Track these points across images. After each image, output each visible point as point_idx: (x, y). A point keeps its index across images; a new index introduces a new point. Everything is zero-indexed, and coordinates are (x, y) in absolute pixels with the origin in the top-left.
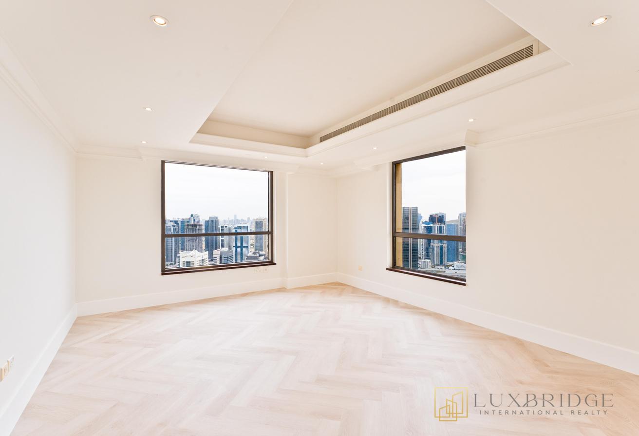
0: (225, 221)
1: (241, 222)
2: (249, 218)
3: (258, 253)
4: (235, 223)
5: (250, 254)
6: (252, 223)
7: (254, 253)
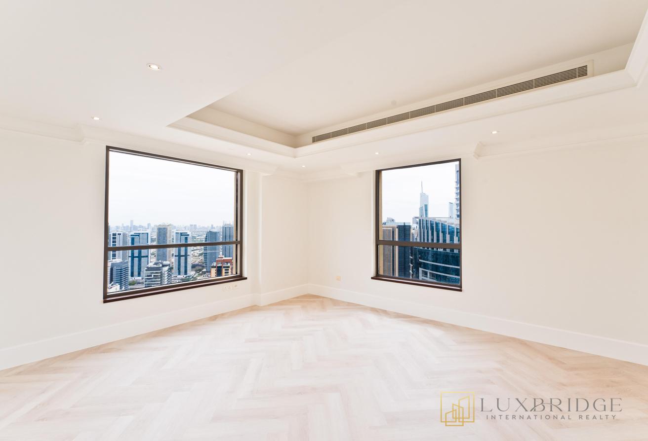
0: (118, 228)
1: (139, 229)
2: (149, 225)
3: (161, 263)
4: (131, 229)
5: (151, 265)
6: (153, 229)
7: (156, 264)
